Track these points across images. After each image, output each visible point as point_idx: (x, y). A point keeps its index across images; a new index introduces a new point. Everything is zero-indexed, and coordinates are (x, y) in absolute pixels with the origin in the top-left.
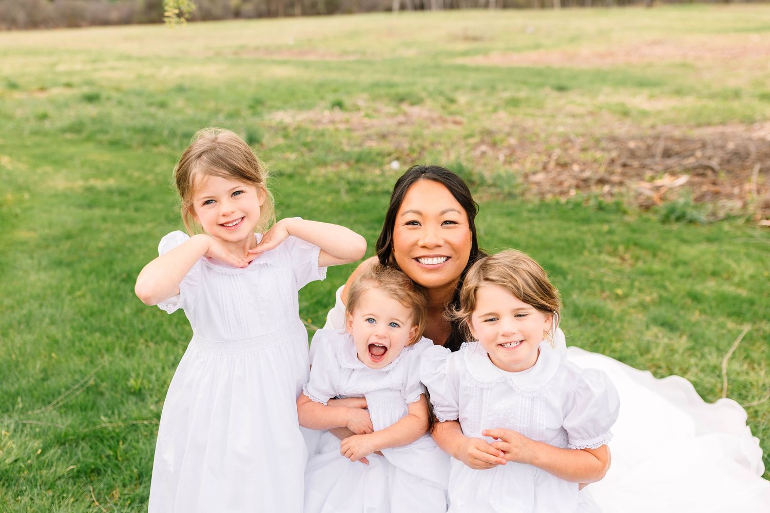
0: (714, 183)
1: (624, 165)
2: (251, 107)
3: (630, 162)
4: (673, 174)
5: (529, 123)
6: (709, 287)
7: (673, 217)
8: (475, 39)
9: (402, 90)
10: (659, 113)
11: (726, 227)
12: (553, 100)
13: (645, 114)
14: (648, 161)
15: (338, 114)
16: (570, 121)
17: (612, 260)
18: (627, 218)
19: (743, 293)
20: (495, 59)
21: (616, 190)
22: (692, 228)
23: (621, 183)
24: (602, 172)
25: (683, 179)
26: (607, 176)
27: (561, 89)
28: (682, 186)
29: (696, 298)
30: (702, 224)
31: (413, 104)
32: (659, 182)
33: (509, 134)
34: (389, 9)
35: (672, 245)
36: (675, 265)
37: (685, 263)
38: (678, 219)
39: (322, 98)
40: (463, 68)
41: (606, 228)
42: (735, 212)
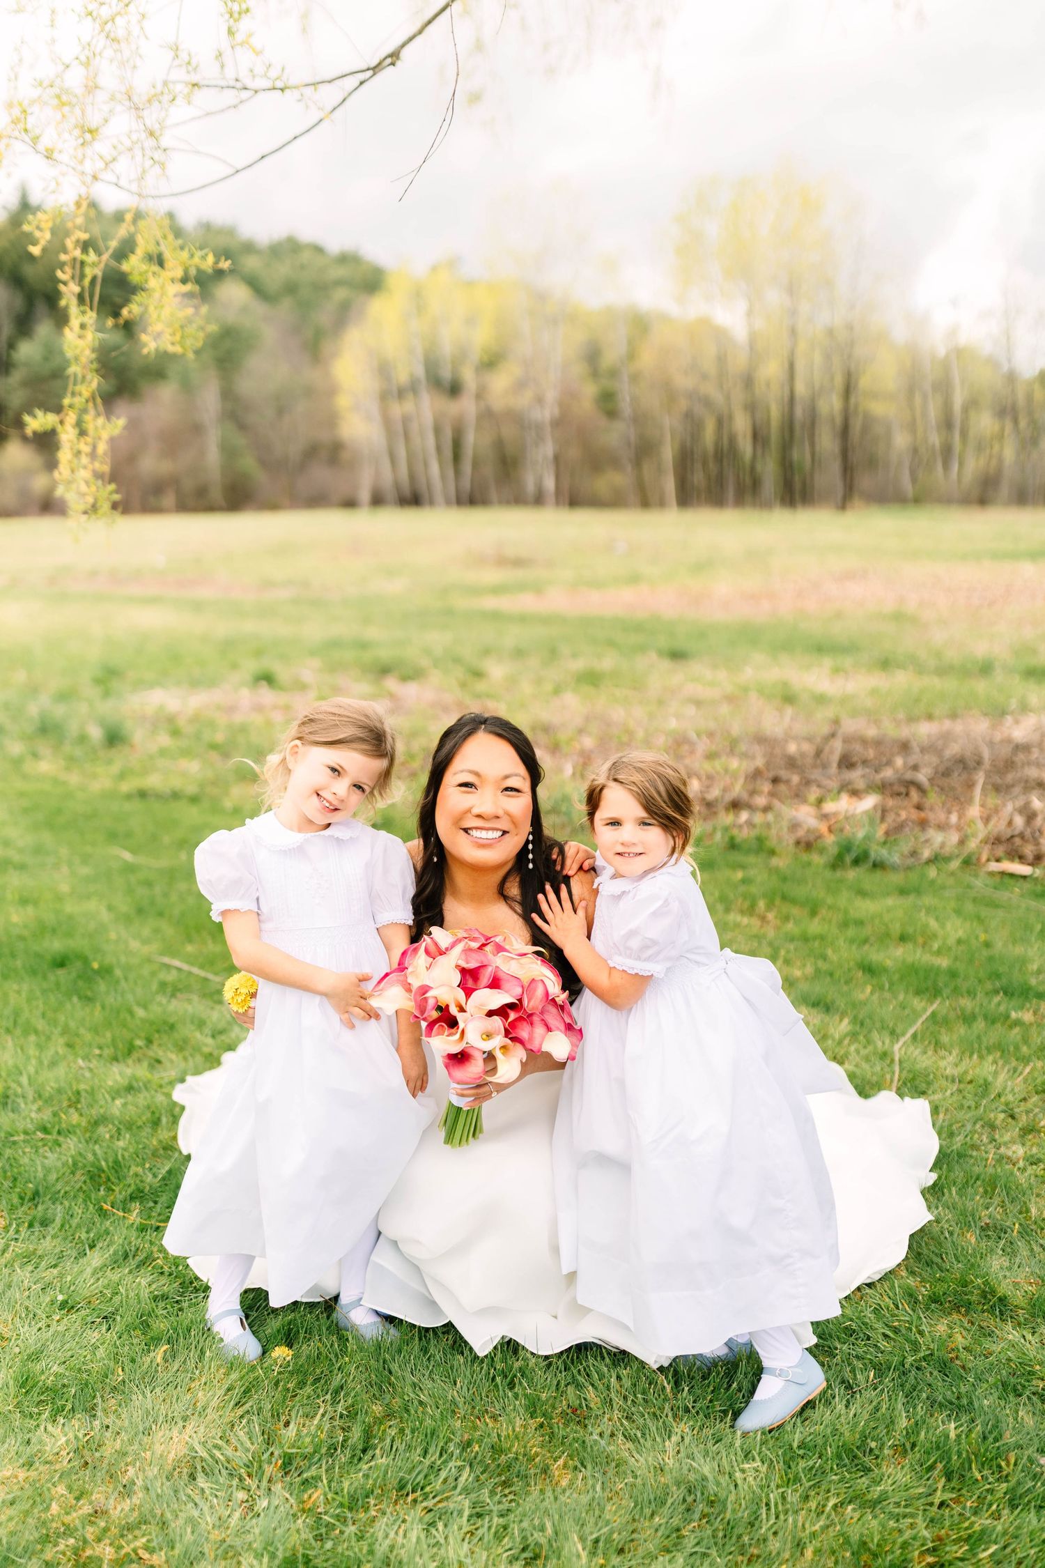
0: (919, 807)
1: (775, 781)
2: (98, 681)
3: (783, 774)
4: (855, 793)
5: (618, 714)
6: (893, 956)
7: (848, 859)
8: (518, 563)
9: (385, 654)
10: (844, 700)
11: (932, 872)
12: (661, 675)
13: (821, 700)
14: (816, 774)
15: (266, 695)
16: (691, 710)
17: (745, 920)
18: (775, 861)
19: (944, 962)
20: (556, 601)
21: (758, 818)
22: (878, 874)
23: (767, 809)
24: (738, 790)
25: (869, 802)
26: (745, 796)
27: (677, 655)
28: (866, 812)
29: (870, 970)
30: (894, 868)
31: (405, 679)
32: (829, 807)
33: (581, 731)
34: (350, 503)
35: (843, 899)
36: (845, 925)
37: (860, 923)
38: (856, 862)
39: (234, 666)
40: (496, 616)
41: (740, 875)
42: (947, 850)
